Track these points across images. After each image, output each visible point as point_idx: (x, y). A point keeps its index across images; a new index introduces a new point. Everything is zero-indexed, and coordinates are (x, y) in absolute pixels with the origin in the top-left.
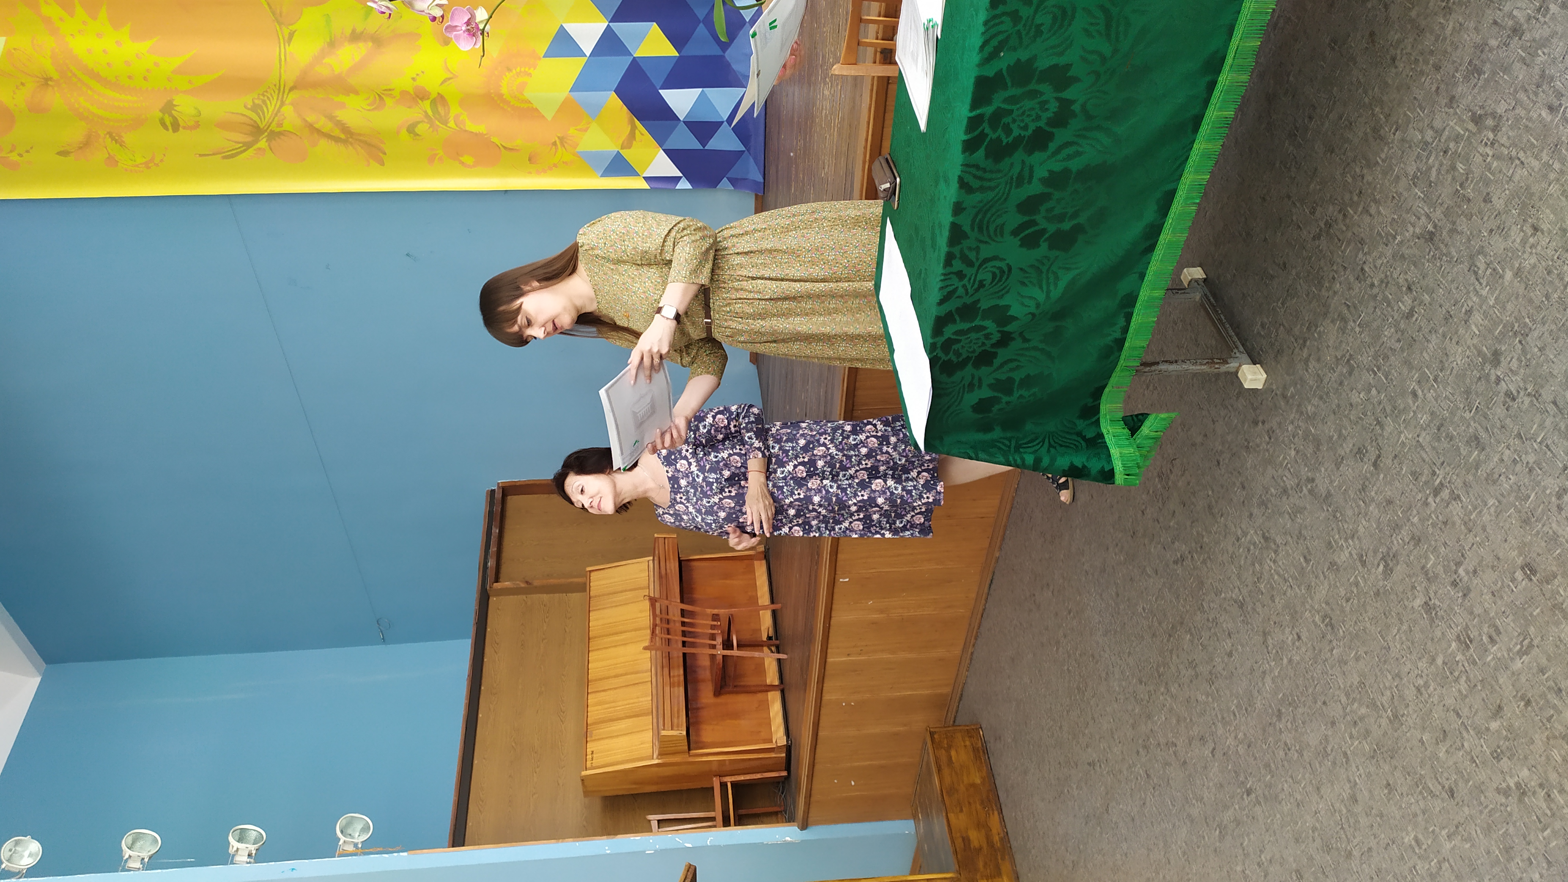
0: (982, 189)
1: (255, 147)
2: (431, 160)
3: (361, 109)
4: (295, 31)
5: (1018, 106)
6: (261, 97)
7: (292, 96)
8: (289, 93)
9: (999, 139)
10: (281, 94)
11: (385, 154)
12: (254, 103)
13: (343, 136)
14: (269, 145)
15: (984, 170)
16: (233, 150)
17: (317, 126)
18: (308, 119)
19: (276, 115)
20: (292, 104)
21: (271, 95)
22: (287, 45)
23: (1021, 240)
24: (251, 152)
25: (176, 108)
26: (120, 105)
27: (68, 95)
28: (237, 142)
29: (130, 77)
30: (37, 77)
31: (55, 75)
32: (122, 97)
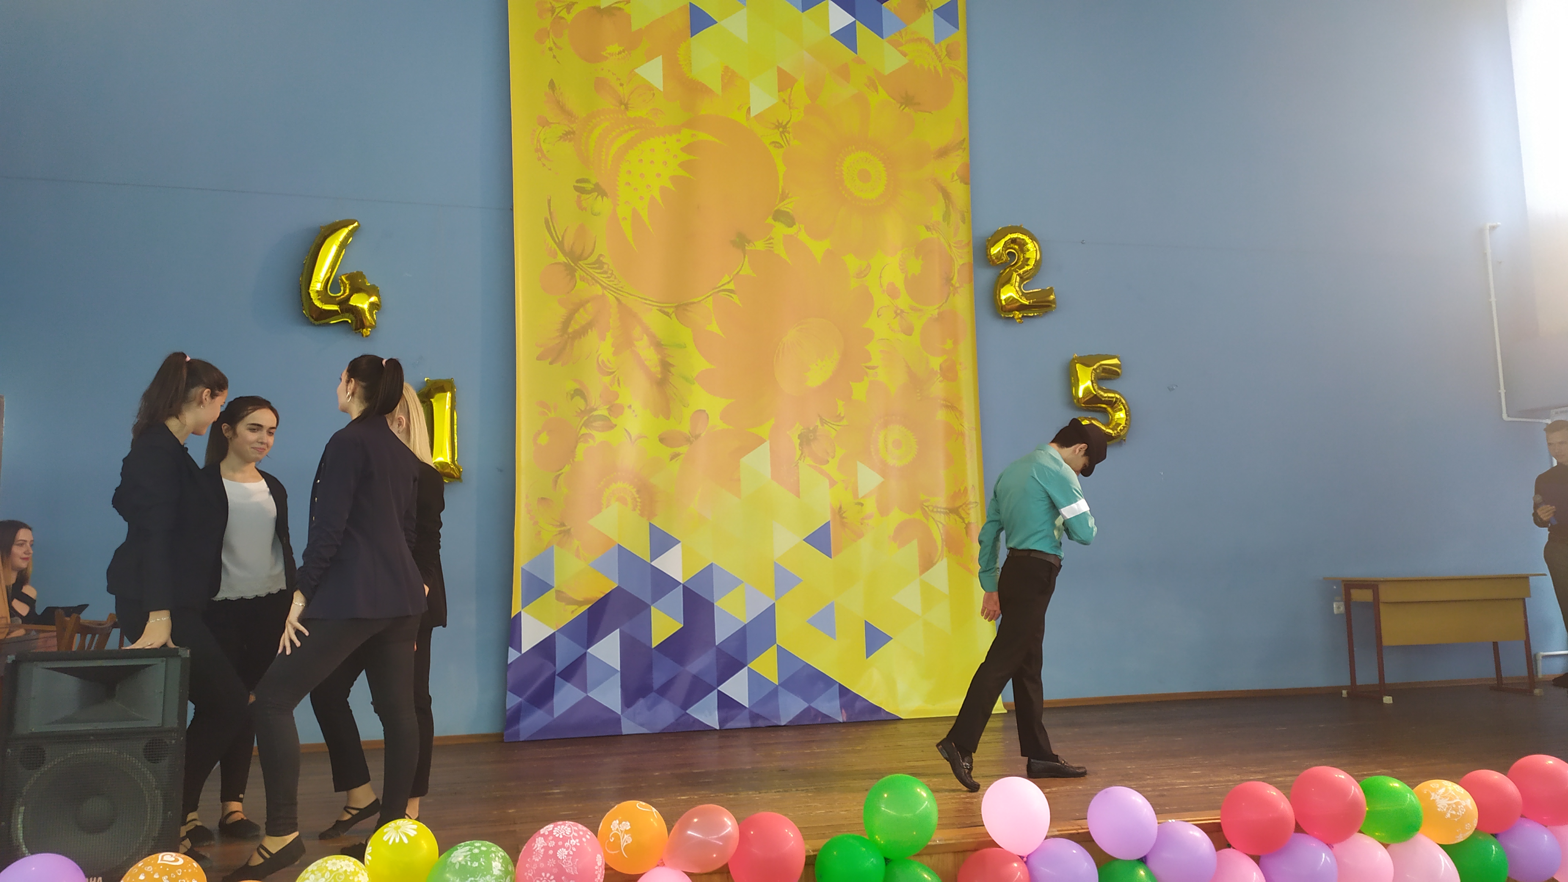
1: (557, 249)
2: (543, 404)
3: (599, 353)
4: (668, 316)
6: (610, 272)
8: (614, 296)
10: (613, 289)
11: (551, 363)
12: (604, 263)
13: (570, 330)
14: (559, 263)
16: (555, 232)
17: (581, 310)
18: (589, 305)
19: (592, 278)
21: (613, 281)
22: (657, 308)
24: (554, 246)
25: (600, 197)
26: (603, 153)
27: (612, 115)
28: (563, 238)
29: (629, 172)
30: (629, 99)
31: (631, 114)
32: (610, 158)
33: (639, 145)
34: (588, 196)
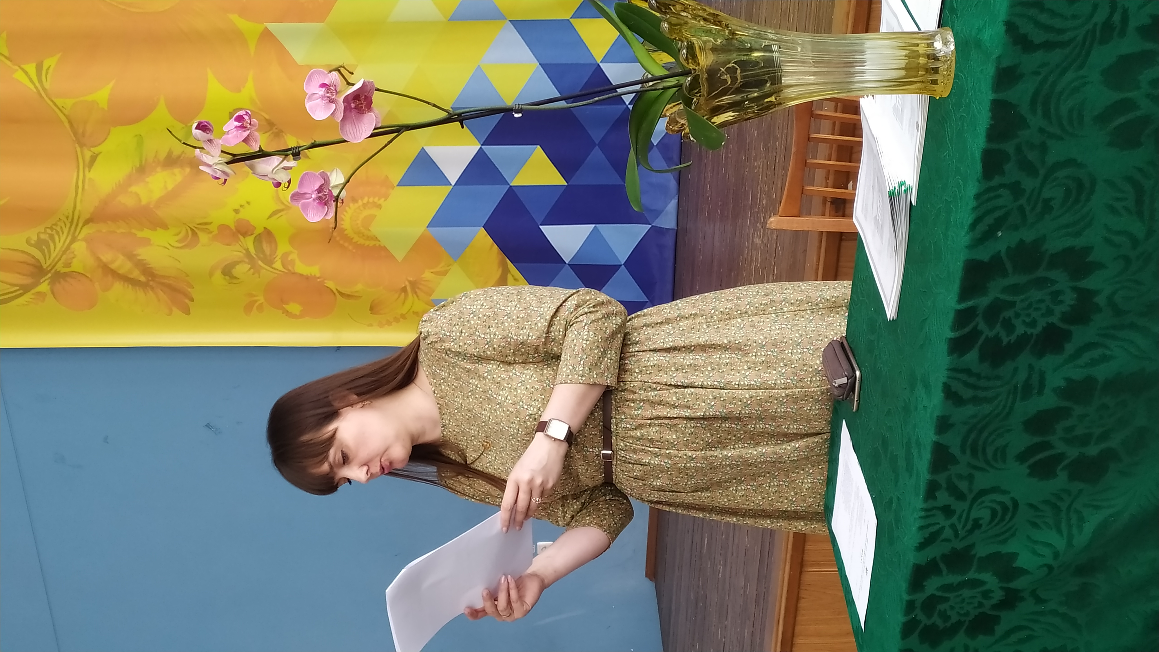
0: (975, 400)
5: (1022, 297)
7: (86, 231)
8: (82, 226)
9: (997, 339)
11: (192, 300)
12: (39, 237)
13: (143, 278)
14: (52, 289)
15: (978, 376)
20: (85, 240)
21: (61, 228)
22: (87, 170)
23: (1030, 467)
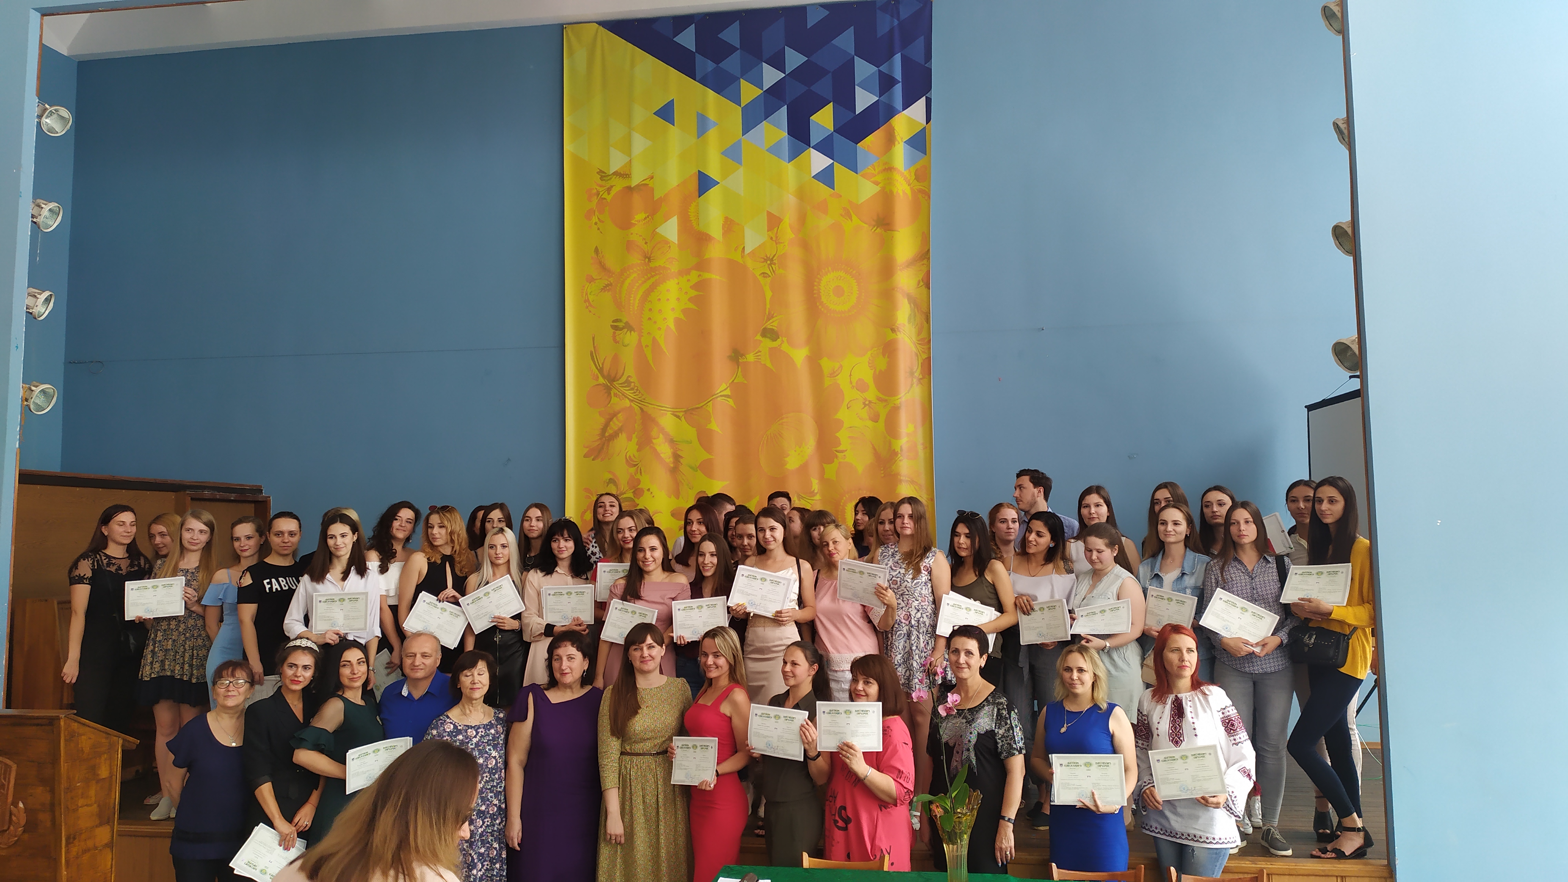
1: (599, 375)
3: (627, 451)
4: (681, 420)
6: (636, 388)
8: (639, 407)
10: (638, 401)
11: (593, 460)
12: (632, 382)
13: (607, 434)
14: (600, 385)
16: (597, 360)
17: (615, 418)
18: (620, 415)
19: (623, 395)
21: (638, 395)
22: (671, 413)
24: (596, 371)
25: (629, 332)
26: (632, 299)
27: (638, 268)
28: (603, 364)
29: (650, 310)
30: (651, 254)
31: (652, 265)
32: (637, 301)
33: (658, 288)
34: (621, 332)
